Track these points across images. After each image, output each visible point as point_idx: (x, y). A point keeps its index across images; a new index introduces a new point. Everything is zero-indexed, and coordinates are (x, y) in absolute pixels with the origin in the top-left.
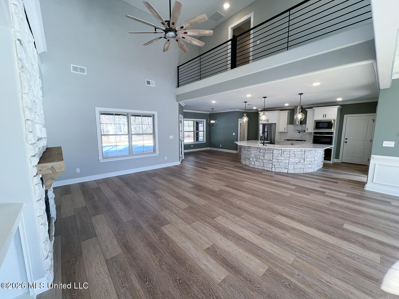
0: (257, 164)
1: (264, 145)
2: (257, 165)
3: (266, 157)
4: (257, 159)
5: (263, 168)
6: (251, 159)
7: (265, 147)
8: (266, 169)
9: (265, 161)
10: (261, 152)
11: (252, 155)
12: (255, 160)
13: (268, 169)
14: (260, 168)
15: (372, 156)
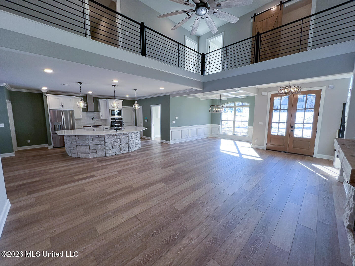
0: (114, 150)
1: (116, 131)
2: (115, 152)
3: (123, 142)
4: (114, 145)
5: (121, 152)
6: (107, 148)
7: (118, 132)
8: (124, 152)
9: (122, 145)
10: (117, 138)
11: (107, 144)
12: (111, 147)
13: (126, 152)
14: (118, 153)
15: (171, 128)
